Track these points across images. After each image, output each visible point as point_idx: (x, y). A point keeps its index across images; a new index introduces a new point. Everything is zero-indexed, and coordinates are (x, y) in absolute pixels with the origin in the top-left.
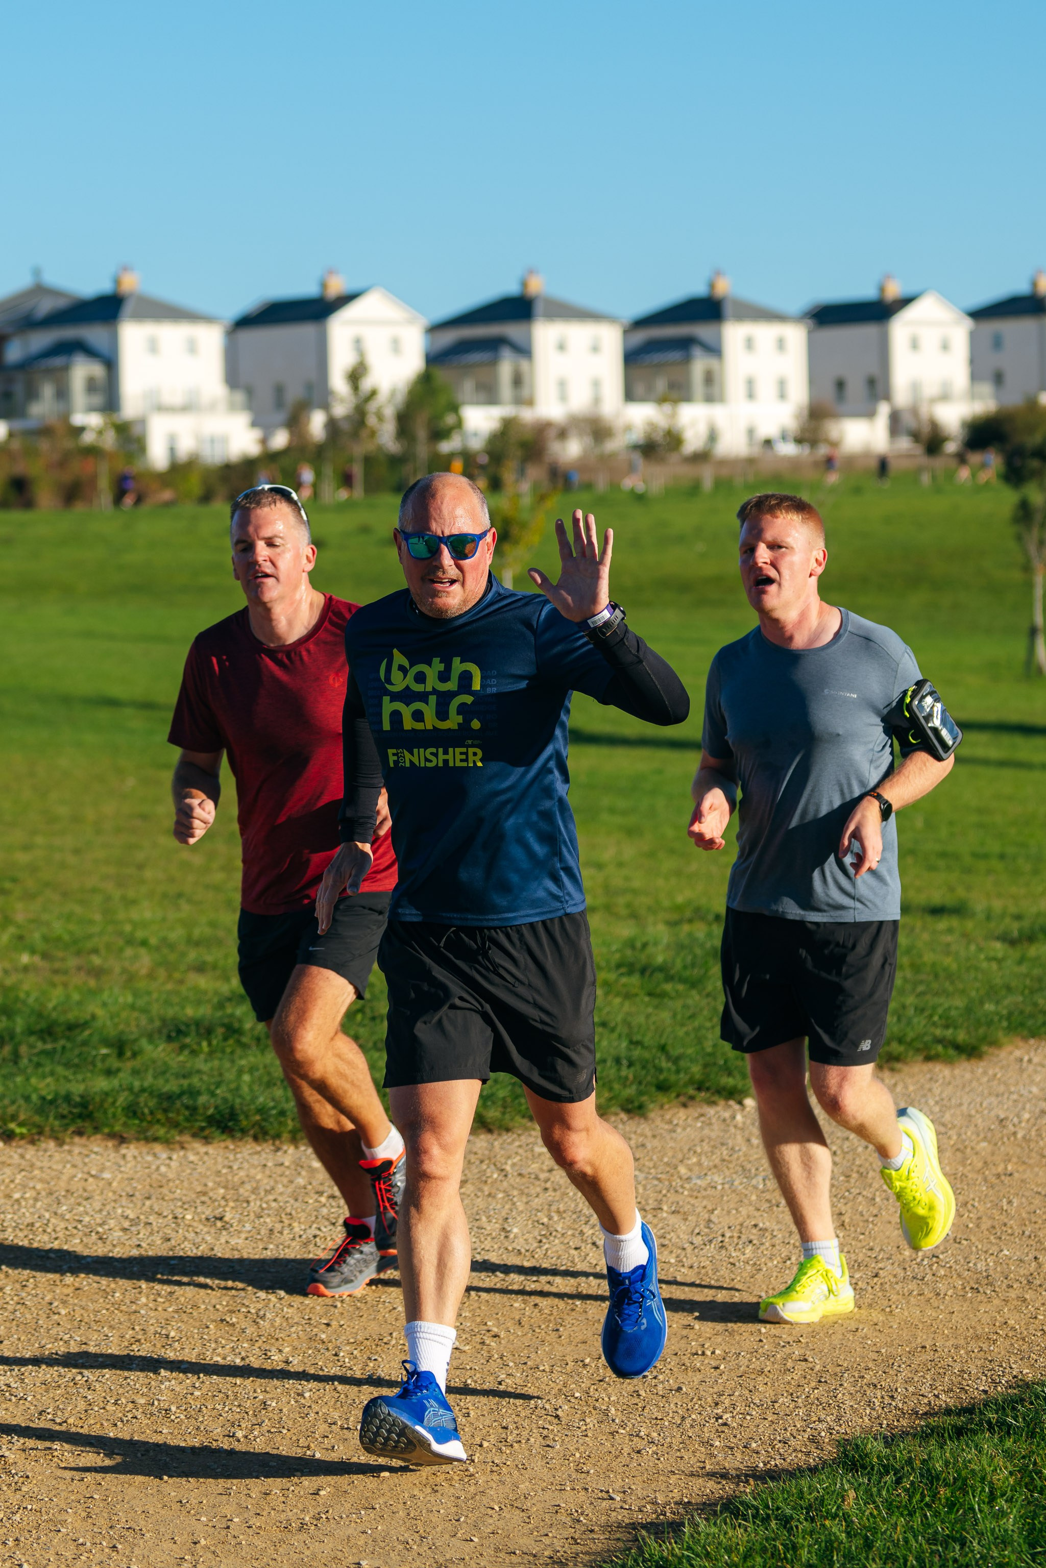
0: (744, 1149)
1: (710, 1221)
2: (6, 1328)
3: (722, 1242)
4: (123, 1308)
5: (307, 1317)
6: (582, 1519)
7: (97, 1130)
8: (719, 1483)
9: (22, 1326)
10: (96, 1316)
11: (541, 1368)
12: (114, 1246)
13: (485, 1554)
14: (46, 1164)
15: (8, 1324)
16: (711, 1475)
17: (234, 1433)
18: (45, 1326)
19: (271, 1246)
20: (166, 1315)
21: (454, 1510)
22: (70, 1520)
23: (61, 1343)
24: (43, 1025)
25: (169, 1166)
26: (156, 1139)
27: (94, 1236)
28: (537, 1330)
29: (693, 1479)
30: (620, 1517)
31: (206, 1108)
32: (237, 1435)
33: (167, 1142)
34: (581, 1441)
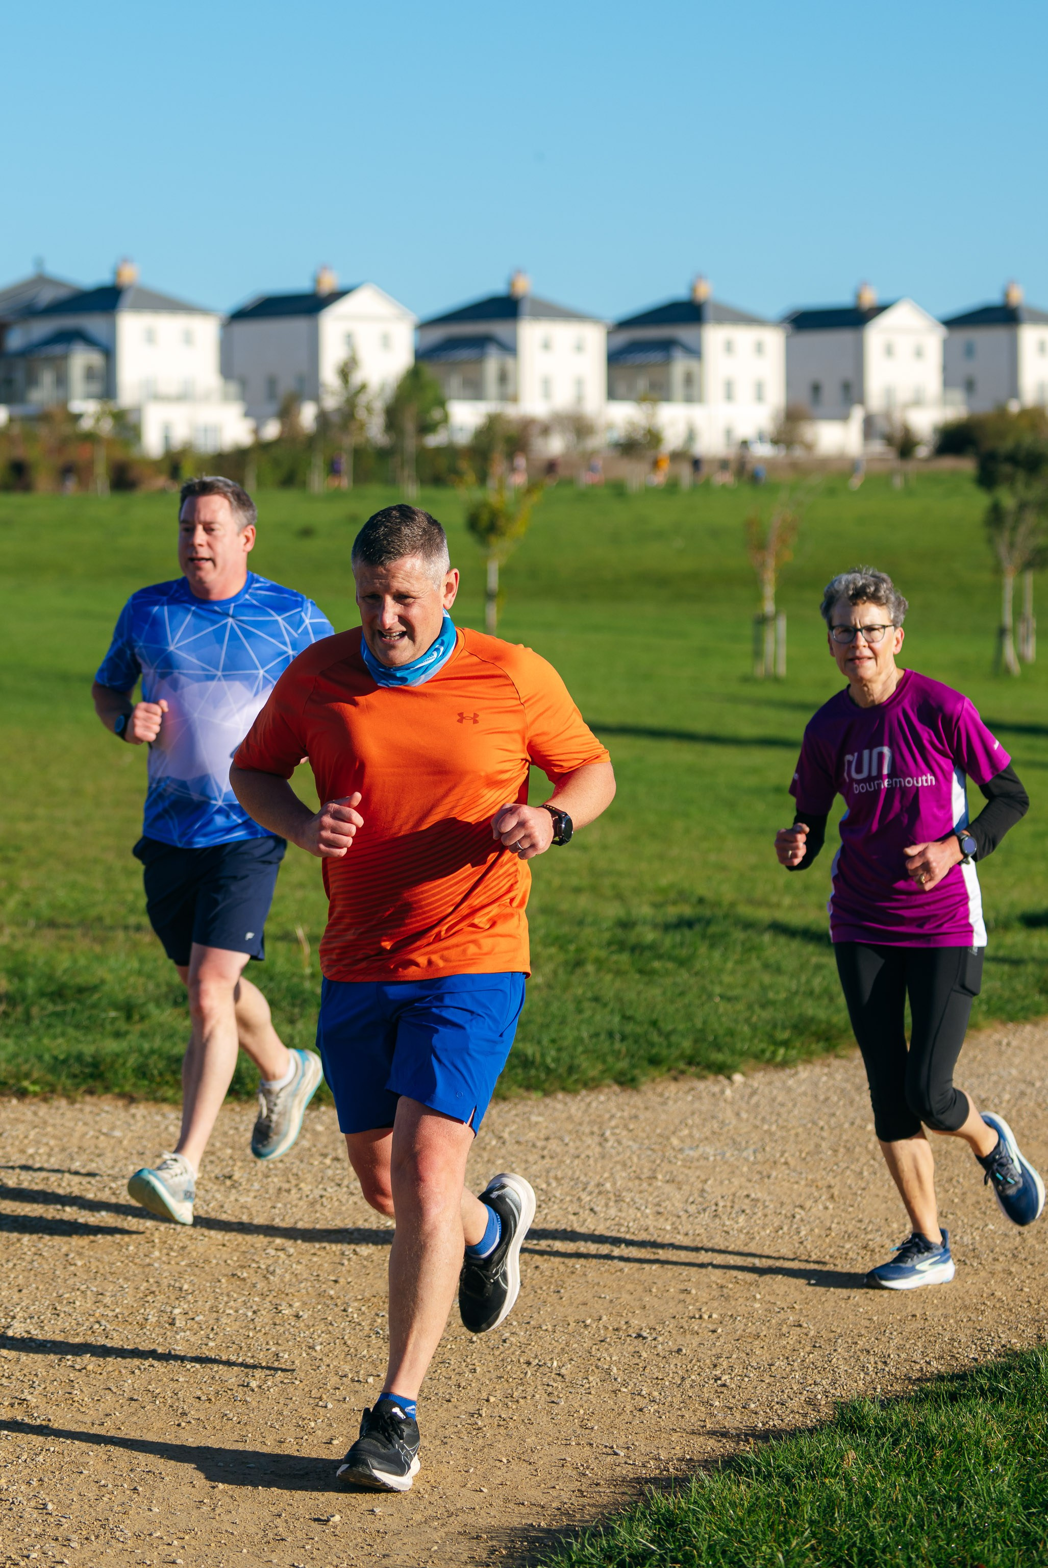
0: (734, 1122)
1: (703, 1191)
2: (24, 1277)
3: (716, 1211)
4: (137, 1261)
5: (315, 1274)
6: (587, 1472)
7: (107, 1089)
8: (720, 1441)
9: (40, 1276)
10: (111, 1268)
11: (544, 1328)
13: (494, 1504)
14: (58, 1121)
15: (26, 1274)
16: (712, 1433)
17: (248, 1383)
18: (62, 1277)
19: (279, 1205)
20: (179, 1268)
21: (463, 1461)
22: (91, 1463)
23: (78, 1293)
24: (52, 988)
26: (164, 1100)
28: (539, 1291)
29: (695, 1437)
30: (624, 1472)
32: (251, 1384)
34: (584, 1398)
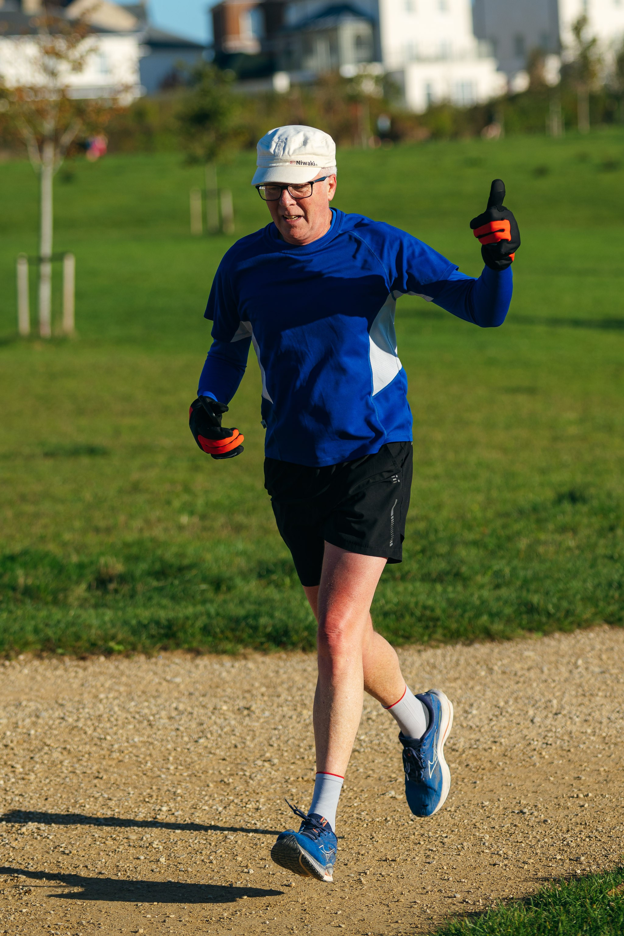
2: (55, 789)
10: (126, 780)
11: (448, 809)
12: (159, 730)
14: (133, 672)
18: (85, 788)
23: (92, 799)
25: (228, 672)
26: (224, 652)
27: (145, 723)
31: (265, 627)
33: (234, 655)
34: (453, 858)
